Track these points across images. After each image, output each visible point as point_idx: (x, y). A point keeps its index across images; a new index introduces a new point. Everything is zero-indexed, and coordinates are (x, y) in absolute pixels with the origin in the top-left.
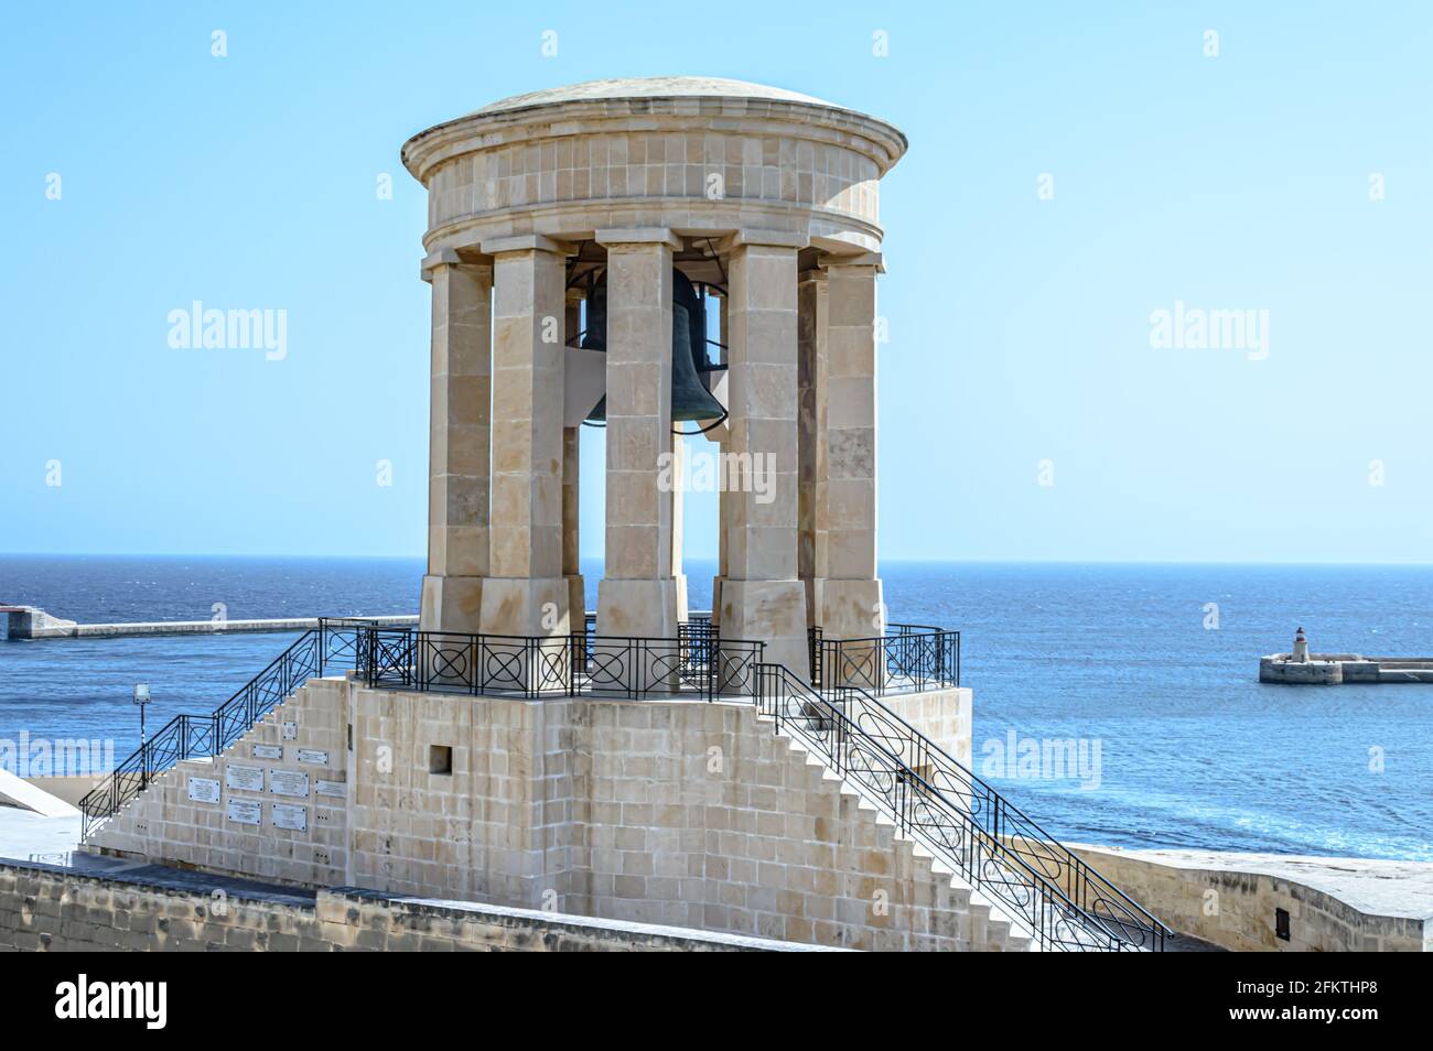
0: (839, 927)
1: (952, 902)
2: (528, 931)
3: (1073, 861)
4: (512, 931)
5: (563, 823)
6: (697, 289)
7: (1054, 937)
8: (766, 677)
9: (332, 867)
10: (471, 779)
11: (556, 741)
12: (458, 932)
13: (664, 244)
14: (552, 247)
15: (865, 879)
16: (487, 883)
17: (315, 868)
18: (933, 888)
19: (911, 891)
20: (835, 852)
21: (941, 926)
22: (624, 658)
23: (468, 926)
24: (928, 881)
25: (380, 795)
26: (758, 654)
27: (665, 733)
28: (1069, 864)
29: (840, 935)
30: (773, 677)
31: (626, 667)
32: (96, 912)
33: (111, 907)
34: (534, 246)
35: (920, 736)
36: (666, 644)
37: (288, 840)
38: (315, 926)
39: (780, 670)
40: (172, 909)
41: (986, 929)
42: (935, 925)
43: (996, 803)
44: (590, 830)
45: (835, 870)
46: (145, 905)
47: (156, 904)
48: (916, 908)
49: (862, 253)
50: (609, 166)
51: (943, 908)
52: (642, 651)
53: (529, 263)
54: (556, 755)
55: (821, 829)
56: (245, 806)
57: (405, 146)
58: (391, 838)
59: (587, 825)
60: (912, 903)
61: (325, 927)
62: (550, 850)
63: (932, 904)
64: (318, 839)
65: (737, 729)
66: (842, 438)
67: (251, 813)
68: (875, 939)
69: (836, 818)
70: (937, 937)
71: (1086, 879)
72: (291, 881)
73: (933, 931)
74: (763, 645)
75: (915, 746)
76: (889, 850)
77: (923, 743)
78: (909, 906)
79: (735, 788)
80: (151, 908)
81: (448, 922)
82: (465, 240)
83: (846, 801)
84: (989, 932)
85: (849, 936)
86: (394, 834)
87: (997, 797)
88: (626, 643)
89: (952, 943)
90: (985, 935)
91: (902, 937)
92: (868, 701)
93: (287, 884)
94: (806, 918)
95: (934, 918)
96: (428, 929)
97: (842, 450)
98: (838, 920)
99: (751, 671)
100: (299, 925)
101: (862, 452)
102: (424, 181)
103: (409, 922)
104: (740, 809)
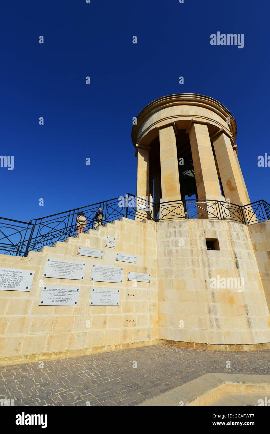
9: (137, 327)
17: (125, 331)
37: (102, 314)
56: (63, 291)
64: (127, 310)
67: (68, 297)
72: (103, 347)
93: (99, 351)
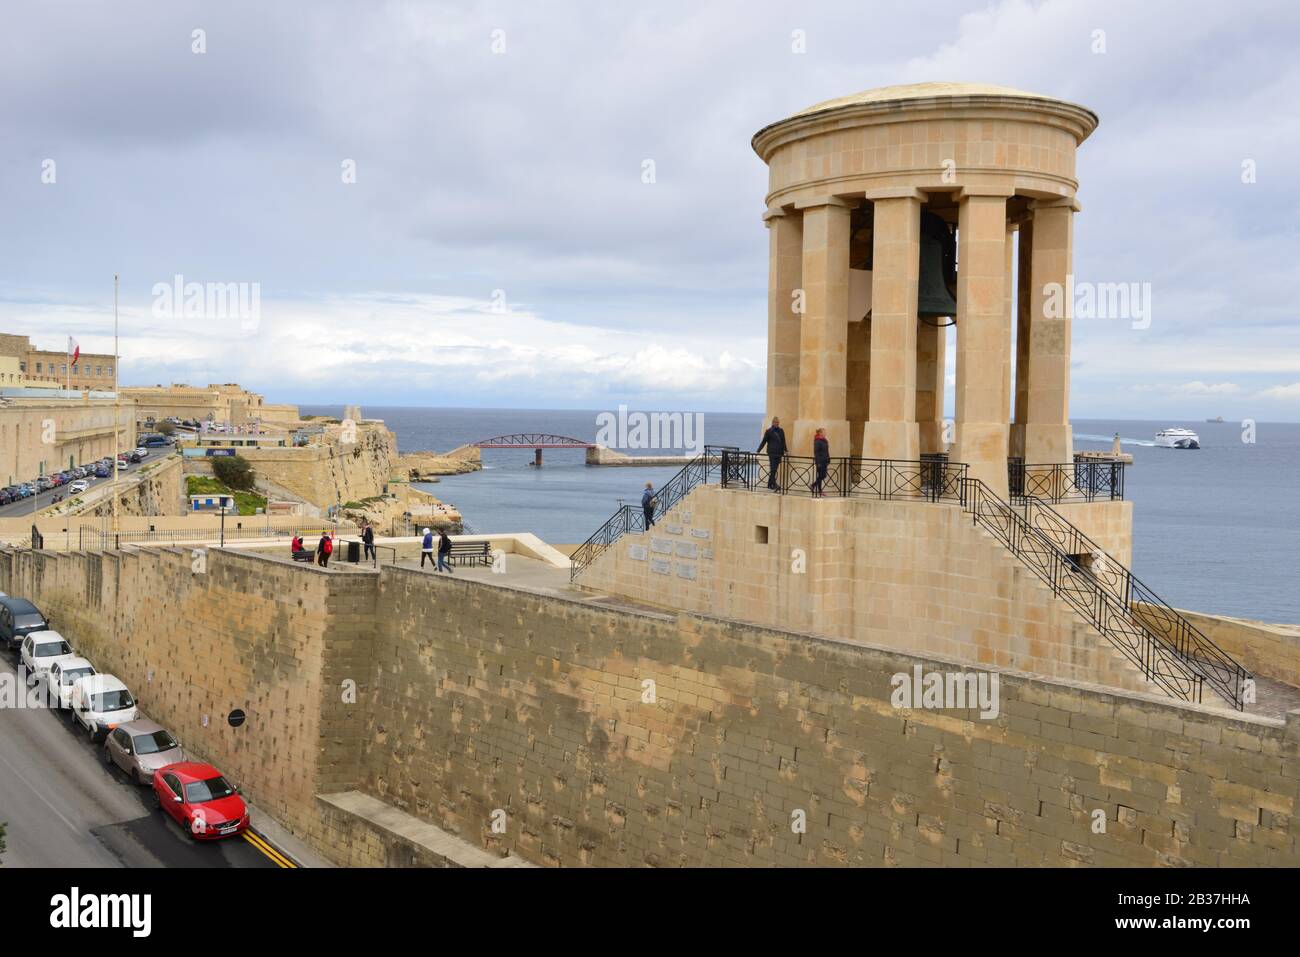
0: (1012, 655)
1: (1086, 642)
2: (799, 642)
3: (1181, 621)
4: (789, 642)
5: (837, 578)
6: (951, 228)
7: (1156, 671)
8: (968, 487)
10: (779, 548)
11: (832, 525)
12: (758, 641)
13: (912, 198)
14: (842, 204)
15: (1030, 624)
16: (787, 613)
18: (1074, 633)
19: (1059, 634)
20: (1010, 606)
21: (1079, 659)
22: (877, 473)
23: (764, 637)
24: (1071, 628)
25: (727, 557)
26: (964, 472)
27: (902, 522)
28: (1178, 623)
29: (1012, 660)
30: (973, 488)
31: (878, 478)
32: (556, 618)
33: (565, 616)
34: (827, 202)
35: (1077, 531)
36: (909, 464)
37: (685, 585)
38: (677, 633)
39: (977, 483)
40: (598, 619)
41: (1108, 662)
42: (1074, 657)
43: (1128, 578)
44: (854, 583)
45: (1010, 617)
46: (583, 616)
47: (589, 615)
48: (1062, 645)
49: (1061, 198)
50: (876, 147)
51: (1080, 647)
52: (888, 468)
53: (825, 214)
54: (832, 534)
55: (1002, 592)
56: (661, 563)
57: (753, 140)
58: (733, 583)
59: (852, 581)
60: (1060, 642)
61: (683, 634)
62: (828, 595)
63: (1073, 643)
64: (703, 585)
65: (949, 521)
66: (1043, 328)
67: (665, 567)
68: (1034, 665)
69: (1011, 583)
70: (1075, 666)
71: (1190, 633)
73: (1073, 662)
74: (967, 466)
75: (1073, 537)
76: (1045, 606)
77: (1079, 536)
78: (1057, 644)
79: (947, 560)
80: (587, 618)
81: (752, 635)
82: (786, 200)
83: (1017, 572)
84: (1111, 665)
85: (1018, 662)
86: (735, 581)
87: (1129, 574)
88: (878, 463)
89: (1086, 670)
90: (1108, 667)
91: (1053, 665)
92: (1043, 507)
94: (990, 648)
95: (1074, 653)
96: (741, 639)
97: (1042, 336)
98: (1012, 650)
99: (960, 483)
100: (667, 631)
101: (1057, 337)
102: (767, 161)
103: (729, 633)
104: (951, 574)
